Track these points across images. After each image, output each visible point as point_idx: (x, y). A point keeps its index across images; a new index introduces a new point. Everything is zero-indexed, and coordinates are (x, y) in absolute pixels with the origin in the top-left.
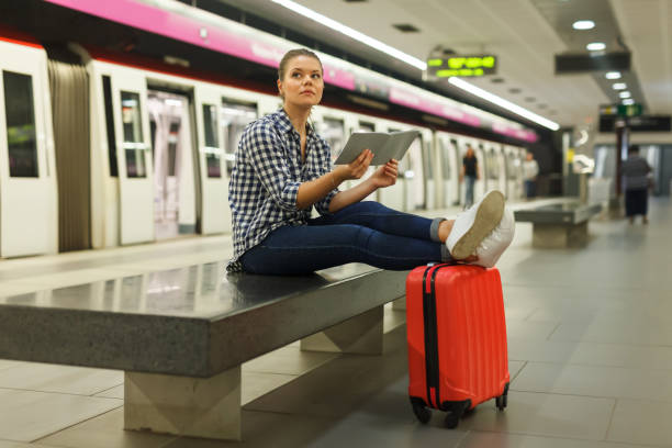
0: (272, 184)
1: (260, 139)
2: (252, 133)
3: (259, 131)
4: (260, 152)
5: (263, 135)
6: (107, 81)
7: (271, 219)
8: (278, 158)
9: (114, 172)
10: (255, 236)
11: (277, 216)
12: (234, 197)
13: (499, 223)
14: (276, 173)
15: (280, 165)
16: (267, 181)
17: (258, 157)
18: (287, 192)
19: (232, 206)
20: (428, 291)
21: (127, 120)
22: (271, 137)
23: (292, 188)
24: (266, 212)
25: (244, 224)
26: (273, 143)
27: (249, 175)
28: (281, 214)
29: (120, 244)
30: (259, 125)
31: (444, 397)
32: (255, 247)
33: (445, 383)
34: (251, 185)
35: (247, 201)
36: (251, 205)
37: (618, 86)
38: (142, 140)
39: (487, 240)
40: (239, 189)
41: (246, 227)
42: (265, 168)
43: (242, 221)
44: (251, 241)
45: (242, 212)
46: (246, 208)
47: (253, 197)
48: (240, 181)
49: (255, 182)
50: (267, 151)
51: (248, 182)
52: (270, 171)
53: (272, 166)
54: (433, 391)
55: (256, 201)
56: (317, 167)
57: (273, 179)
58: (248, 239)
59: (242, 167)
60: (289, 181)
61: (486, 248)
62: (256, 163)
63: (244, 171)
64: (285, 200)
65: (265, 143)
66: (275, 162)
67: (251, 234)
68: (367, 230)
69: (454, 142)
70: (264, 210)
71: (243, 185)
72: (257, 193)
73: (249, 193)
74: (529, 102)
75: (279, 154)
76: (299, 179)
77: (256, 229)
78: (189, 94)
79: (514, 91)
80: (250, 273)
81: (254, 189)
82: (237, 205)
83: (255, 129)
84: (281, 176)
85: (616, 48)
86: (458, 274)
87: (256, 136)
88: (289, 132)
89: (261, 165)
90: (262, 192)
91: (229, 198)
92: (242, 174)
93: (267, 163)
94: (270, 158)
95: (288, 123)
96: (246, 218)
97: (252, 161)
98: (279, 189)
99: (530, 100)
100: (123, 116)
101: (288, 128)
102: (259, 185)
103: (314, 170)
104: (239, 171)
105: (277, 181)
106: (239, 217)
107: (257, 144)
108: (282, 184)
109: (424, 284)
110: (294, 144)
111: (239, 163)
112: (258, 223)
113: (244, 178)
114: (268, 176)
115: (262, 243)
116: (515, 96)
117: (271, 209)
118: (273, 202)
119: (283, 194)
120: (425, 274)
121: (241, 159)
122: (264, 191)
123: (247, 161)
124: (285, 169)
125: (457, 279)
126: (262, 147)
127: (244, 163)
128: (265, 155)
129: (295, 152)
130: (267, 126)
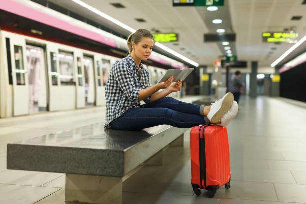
0: (127, 90)
1: (122, 69)
2: (118, 67)
3: (121, 66)
4: (121, 75)
5: (123, 68)
6: (8, 40)
7: (126, 105)
8: (130, 78)
9: (11, 82)
10: (119, 113)
11: (128, 104)
12: (108, 95)
13: (231, 108)
14: (129, 85)
15: (130, 81)
16: (124, 88)
17: (120, 78)
18: (134, 94)
19: (107, 99)
20: (202, 137)
21: (17, 59)
22: (127, 68)
23: (136, 92)
24: (124, 102)
25: (114, 107)
26: (128, 71)
27: (115, 85)
28: (130, 103)
29: (13, 116)
30: (121, 63)
31: (208, 184)
32: (119, 118)
33: (209, 178)
34: (116, 90)
35: (115, 97)
36: (116, 98)
37: (227, 48)
38: (23, 69)
39: (226, 115)
40: (111, 92)
41: (115, 109)
42: (124, 83)
43: (113, 106)
44: (117, 115)
45: (112, 102)
46: (114, 100)
47: (117, 95)
48: (111, 88)
49: (119, 89)
50: (125, 75)
51: (115, 88)
52: (126, 84)
53: (127, 82)
54: (203, 181)
55: (119, 97)
56: (145, 82)
57: (128, 88)
58: (116, 114)
59: (112, 82)
60: (134, 88)
61: (226, 118)
62: (120, 80)
63: (114, 83)
64: (133, 97)
65: (124, 71)
66: (128, 80)
67: (117, 112)
68: (170, 110)
69: (156, 71)
70: (122, 100)
71: (113, 90)
72: (119, 93)
73: (116, 93)
74: (188, 54)
75: (130, 76)
76: (138, 88)
77: (119, 110)
78: (44, 48)
79: (183, 49)
80: (116, 129)
81: (118, 92)
82: (110, 99)
83: (119, 65)
84: (131, 86)
85: (230, 32)
86: (214, 130)
87: (120, 68)
88: (134, 67)
89: (122, 81)
90: (122, 93)
91: (106, 96)
92: (112, 85)
93: (125, 80)
94: (126, 78)
95: (134, 62)
96: (115, 104)
97: (118, 79)
98: (130, 92)
99: (189, 53)
100: (15, 57)
101: (134, 64)
102: (120, 90)
103: (143, 83)
104: (111, 83)
105: (129, 89)
106: (111, 104)
107: (120, 72)
108: (131, 90)
109: (200, 134)
110: (136, 72)
111: (111, 80)
112: (120, 106)
113: (113, 87)
114: (125, 86)
115: (122, 116)
116: (183, 52)
117: (126, 100)
118: (126, 97)
119: (132, 95)
120: (200, 130)
121: (112, 78)
122: (122, 92)
123: (115, 79)
124: (132, 83)
125: (214, 132)
126: (123, 73)
127: (114, 80)
128: (124, 77)
129: (136, 75)
130: (125, 63)
